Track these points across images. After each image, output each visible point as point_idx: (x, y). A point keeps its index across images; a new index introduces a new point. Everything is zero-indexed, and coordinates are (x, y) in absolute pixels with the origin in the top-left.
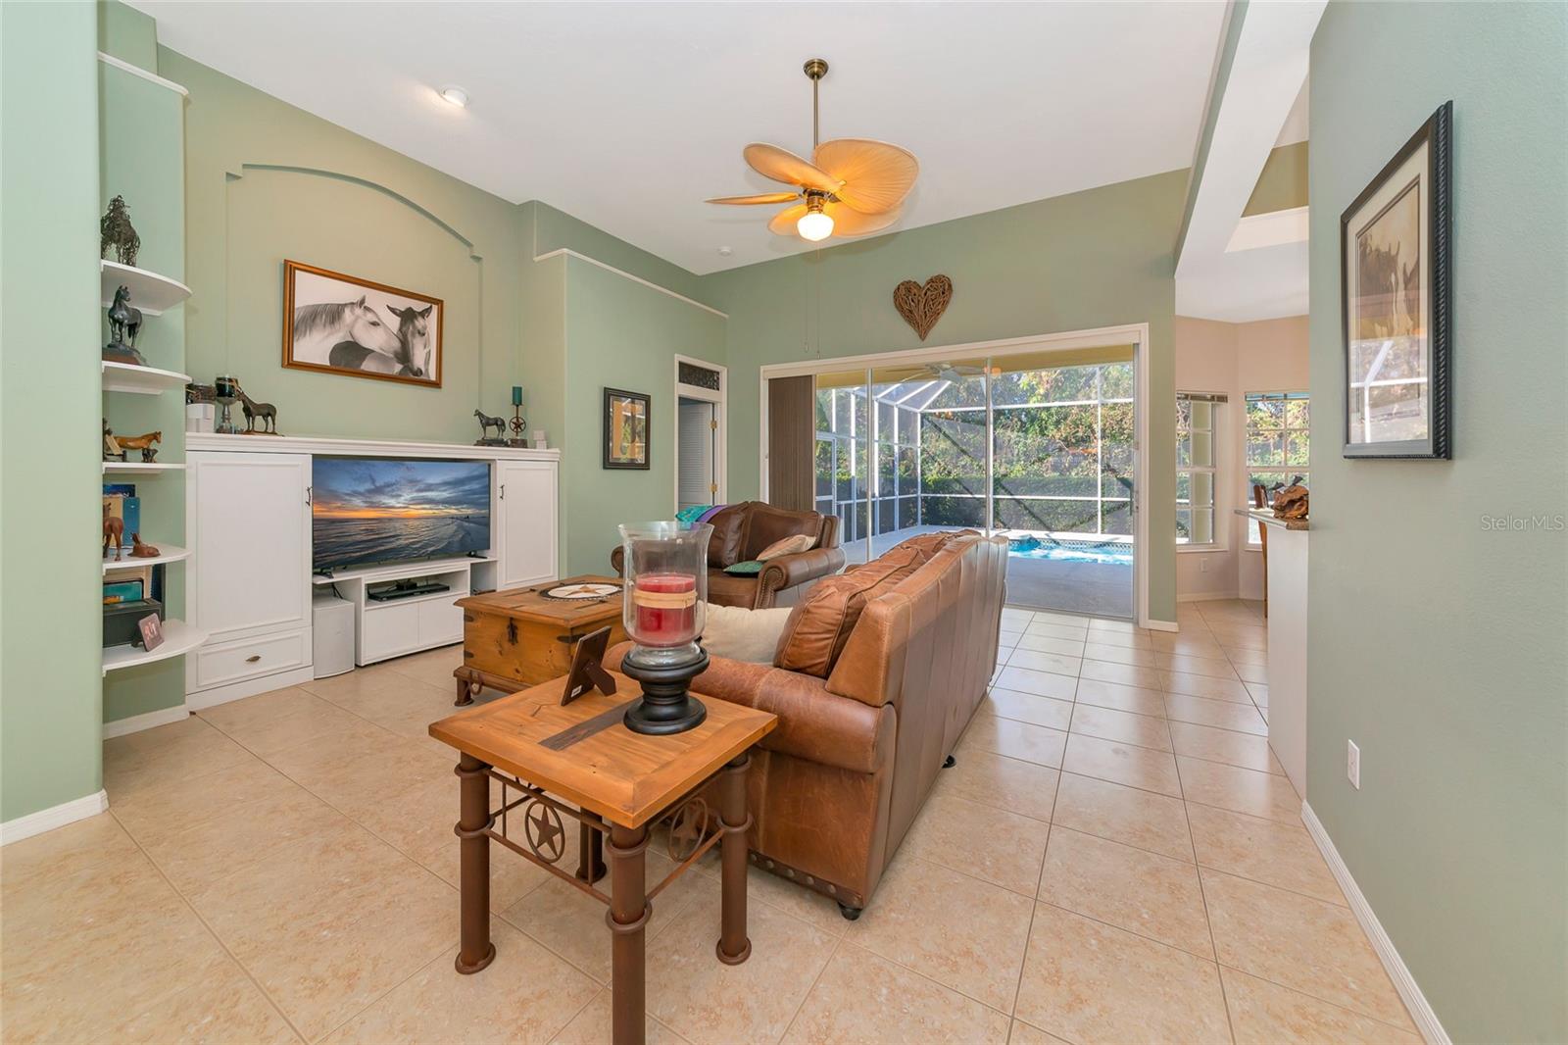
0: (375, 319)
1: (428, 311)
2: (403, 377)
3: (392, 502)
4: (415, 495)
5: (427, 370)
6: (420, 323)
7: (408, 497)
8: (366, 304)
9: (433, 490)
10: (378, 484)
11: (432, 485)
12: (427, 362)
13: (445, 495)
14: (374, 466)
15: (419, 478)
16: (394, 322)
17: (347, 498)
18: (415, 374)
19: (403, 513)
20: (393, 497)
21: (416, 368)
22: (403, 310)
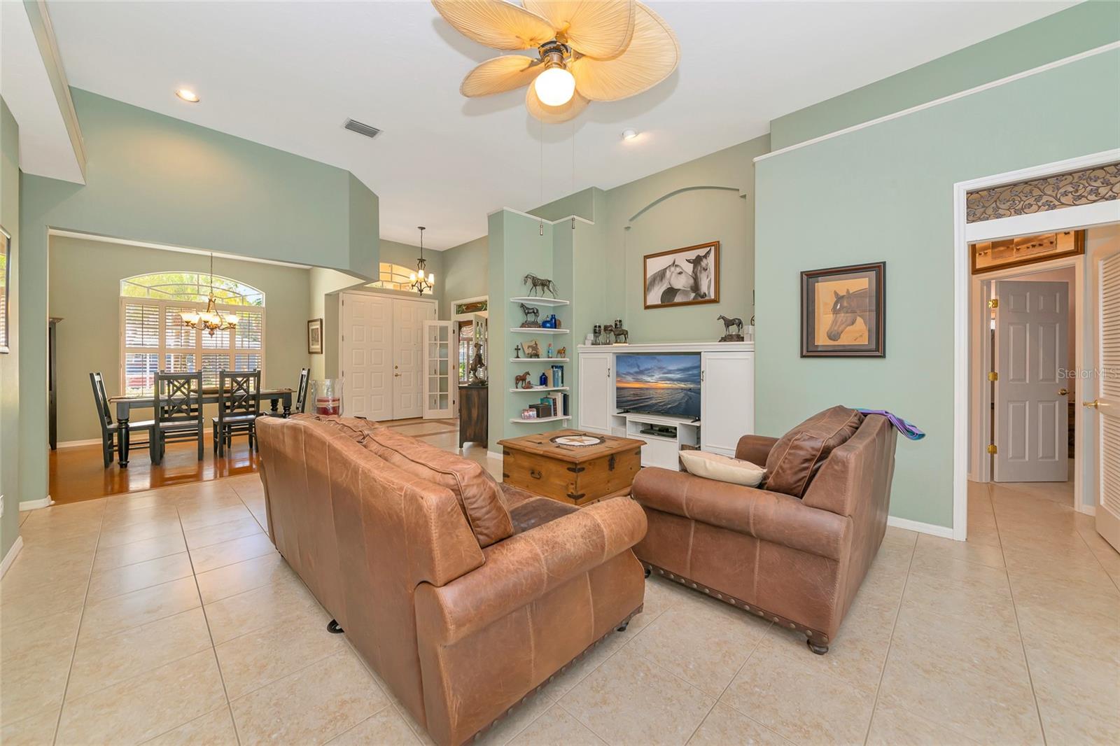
0: (681, 270)
1: (708, 253)
2: (696, 301)
3: (649, 379)
4: (662, 375)
5: (709, 293)
6: (704, 263)
7: (658, 377)
8: (676, 264)
9: (671, 373)
10: (641, 369)
11: (671, 370)
12: (709, 288)
13: (678, 376)
14: (639, 358)
15: (664, 366)
16: (689, 268)
17: (624, 376)
18: (702, 297)
19: (653, 385)
20: (649, 376)
21: (702, 293)
22: (694, 258)
